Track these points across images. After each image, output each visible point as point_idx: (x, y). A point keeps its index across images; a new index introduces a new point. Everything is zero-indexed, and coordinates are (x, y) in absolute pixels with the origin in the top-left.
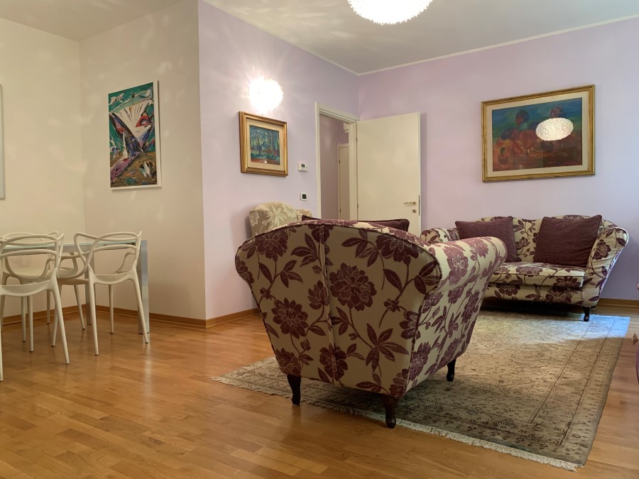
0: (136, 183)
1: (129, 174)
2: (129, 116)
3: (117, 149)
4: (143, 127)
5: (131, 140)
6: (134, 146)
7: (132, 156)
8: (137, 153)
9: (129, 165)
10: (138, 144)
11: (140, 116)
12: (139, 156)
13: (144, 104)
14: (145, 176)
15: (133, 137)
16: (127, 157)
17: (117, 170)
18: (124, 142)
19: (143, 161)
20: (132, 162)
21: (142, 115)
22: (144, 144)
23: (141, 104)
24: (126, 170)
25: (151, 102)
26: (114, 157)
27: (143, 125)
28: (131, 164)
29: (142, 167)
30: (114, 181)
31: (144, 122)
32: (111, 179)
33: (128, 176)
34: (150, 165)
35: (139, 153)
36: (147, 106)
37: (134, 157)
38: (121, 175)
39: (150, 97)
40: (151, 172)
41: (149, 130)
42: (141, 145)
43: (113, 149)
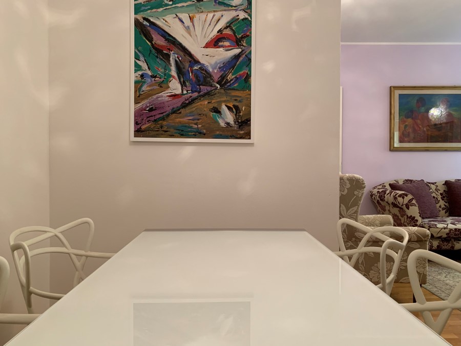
0: (199, 134)
1: (185, 120)
2: (187, 28)
3: (153, 76)
4: (221, 49)
5: (191, 67)
6: (197, 77)
7: (193, 92)
8: (205, 89)
9: (184, 106)
10: (208, 75)
11: (215, 32)
12: (208, 94)
13: (228, 16)
14: (223, 124)
15: (197, 62)
16: (179, 91)
17: (151, 110)
18: (173, 68)
19: (220, 103)
20: (193, 101)
21: (220, 31)
22: (223, 77)
23: (218, 14)
24: (175, 111)
25: (242, 15)
26: (145, 88)
27: (222, 46)
28: (190, 103)
29: (217, 111)
30: (143, 127)
31: (227, 43)
32: (136, 123)
33: (180, 122)
34: (235, 110)
35: (209, 88)
36: (235, 20)
37: (195, 95)
38: (163, 119)
39: (243, 7)
40: (236, 121)
41: (237, 57)
42: (216, 77)
43: (142, 76)
